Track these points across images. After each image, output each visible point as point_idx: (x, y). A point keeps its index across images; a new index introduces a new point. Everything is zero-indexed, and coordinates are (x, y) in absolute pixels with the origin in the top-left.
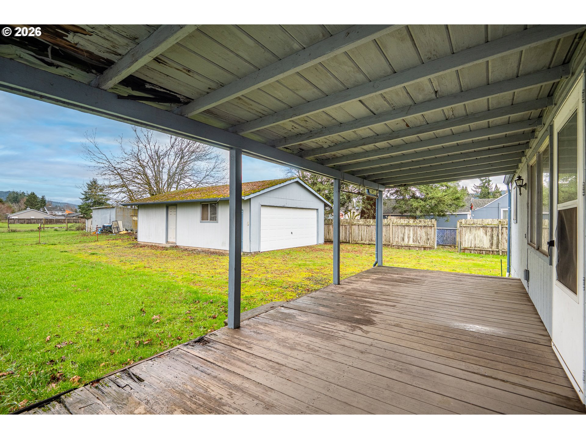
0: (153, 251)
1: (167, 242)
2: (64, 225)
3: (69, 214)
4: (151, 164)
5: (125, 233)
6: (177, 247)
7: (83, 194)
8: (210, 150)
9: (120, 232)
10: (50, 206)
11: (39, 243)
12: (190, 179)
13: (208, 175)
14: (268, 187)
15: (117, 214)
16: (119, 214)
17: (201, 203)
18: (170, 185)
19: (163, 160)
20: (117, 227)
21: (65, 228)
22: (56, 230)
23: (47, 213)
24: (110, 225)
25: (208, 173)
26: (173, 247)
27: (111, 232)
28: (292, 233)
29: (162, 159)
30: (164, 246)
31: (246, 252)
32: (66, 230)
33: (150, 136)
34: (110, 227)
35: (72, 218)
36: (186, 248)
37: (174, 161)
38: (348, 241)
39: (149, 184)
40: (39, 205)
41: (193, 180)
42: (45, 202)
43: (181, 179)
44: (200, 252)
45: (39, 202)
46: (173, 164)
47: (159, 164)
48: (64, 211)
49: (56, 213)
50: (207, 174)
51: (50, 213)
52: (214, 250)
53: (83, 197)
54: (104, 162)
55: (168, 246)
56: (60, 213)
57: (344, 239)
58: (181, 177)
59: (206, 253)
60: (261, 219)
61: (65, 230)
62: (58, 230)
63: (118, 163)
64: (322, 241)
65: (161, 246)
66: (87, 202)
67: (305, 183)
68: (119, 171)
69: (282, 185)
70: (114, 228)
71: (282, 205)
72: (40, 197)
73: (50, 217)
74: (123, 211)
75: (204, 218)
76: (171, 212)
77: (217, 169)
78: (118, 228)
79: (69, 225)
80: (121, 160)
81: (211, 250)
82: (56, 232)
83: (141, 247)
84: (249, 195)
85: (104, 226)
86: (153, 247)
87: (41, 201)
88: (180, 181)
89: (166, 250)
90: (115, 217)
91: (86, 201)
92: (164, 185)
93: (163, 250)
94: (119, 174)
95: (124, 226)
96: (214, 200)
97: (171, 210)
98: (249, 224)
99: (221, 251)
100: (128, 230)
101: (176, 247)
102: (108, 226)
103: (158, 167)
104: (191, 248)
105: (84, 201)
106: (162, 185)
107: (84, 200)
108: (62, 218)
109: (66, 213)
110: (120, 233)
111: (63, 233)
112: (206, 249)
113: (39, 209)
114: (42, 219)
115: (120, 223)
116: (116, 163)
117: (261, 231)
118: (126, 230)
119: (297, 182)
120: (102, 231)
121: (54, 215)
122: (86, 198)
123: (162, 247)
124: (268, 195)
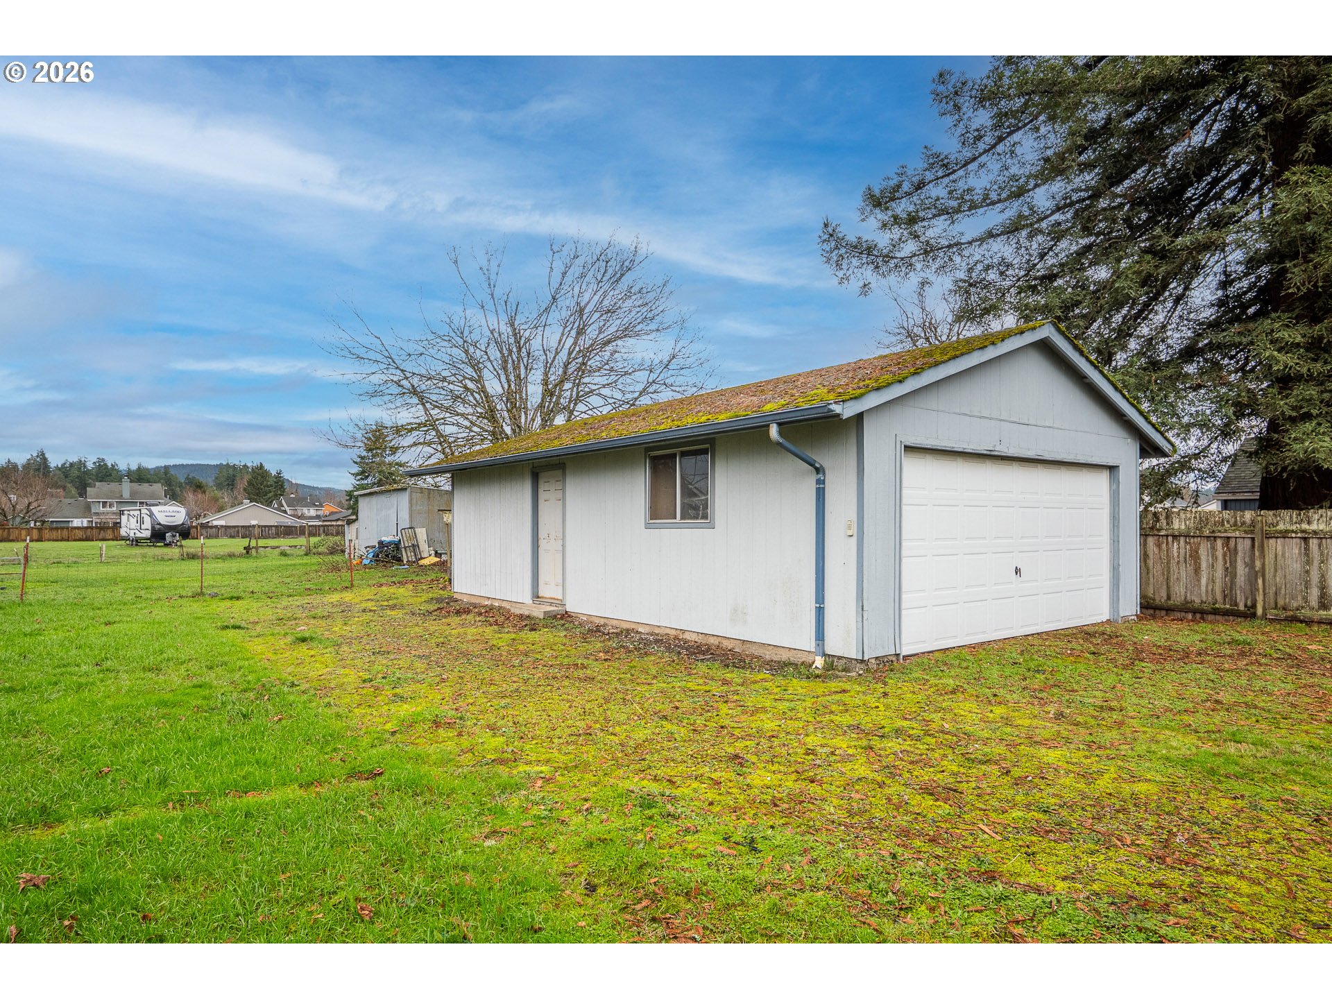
0: (489, 630)
1: (536, 596)
2: (301, 541)
3: (332, 513)
4: (494, 353)
5: (432, 562)
6: (566, 616)
7: (356, 463)
8: (662, 300)
9: (422, 558)
10: (292, 496)
11: (202, 594)
12: (605, 397)
13: (654, 382)
14: (937, 364)
15: (414, 508)
16: (418, 507)
17: (648, 450)
18: (547, 420)
19: (527, 344)
20: (413, 545)
21: (303, 548)
22: (284, 554)
23: (285, 512)
24: (396, 539)
25: (653, 376)
26: (555, 617)
27: (399, 560)
28: (1017, 571)
29: (525, 343)
30: (527, 613)
31: (840, 658)
32: (306, 555)
33: (494, 269)
34: (397, 545)
35: (334, 523)
36: (597, 621)
37: (559, 343)
38: (1242, 607)
39: (491, 415)
40: (272, 493)
41: (611, 401)
42: (282, 486)
43: (578, 400)
44: (647, 643)
45: (271, 486)
46: (557, 353)
47: (520, 358)
48: (321, 505)
49: (305, 510)
50: (650, 380)
51: (292, 512)
52: (700, 639)
53: (356, 469)
54: (379, 357)
55: (538, 612)
56: (313, 512)
57: (1219, 597)
58: (578, 393)
59: (669, 649)
60: (904, 508)
61: (303, 553)
62: (288, 552)
63: (410, 355)
64: (1130, 606)
65: (518, 612)
66: (366, 482)
67: (1076, 347)
68: (415, 381)
69: (991, 353)
70: (405, 548)
71: (982, 448)
72: (274, 473)
73: (289, 521)
74: (429, 498)
75: (658, 512)
76: (548, 494)
77: (682, 362)
78: (415, 547)
79: (314, 540)
80: (416, 346)
81: (687, 636)
82: (283, 558)
83: (458, 613)
84: (862, 395)
85: (381, 543)
86: (495, 615)
87: (276, 482)
88: (575, 404)
89: (532, 630)
90: (407, 517)
91: (362, 479)
92: (533, 420)
93: (521, 629)
94: (414, 391)
95: (430, 542)
96: (703, 431)
97: (546, 486)
98: (854, 531)
99: (726, 643)
100: (441, 554)
101: (562, 617)
102: (390, 543)
103: (517, 368)
104: (614, 623)
105: (358, 480)
106: (526, 418)
107: (359, 477)
108: (314, 524)
109: (325, 511)
110: (422, 562)
111: (298, 561)
112: (668, 631)
113: (269, 504)
114: (271, 526)
115: (422, 534)
116: (404, 357)
117: (904, 560)
118: (437, 554)
119: (1045, 347)
120: (378, 556)
121: (299, 518)
122: (363, 472)
123: (521, 617)
124: (932, 401)
